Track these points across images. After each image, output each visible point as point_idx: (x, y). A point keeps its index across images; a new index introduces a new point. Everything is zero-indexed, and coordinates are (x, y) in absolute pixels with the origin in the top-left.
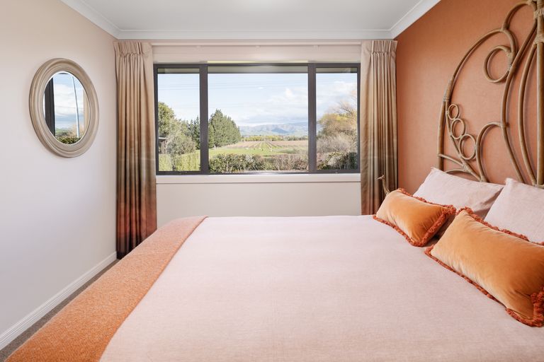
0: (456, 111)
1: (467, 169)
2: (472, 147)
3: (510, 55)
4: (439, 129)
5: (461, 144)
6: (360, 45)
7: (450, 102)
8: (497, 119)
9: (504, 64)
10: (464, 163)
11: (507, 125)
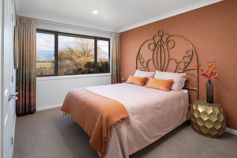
0: (140, 56)
1: (144, 69)
2: (145, 64)
3: (154, 45)
4: (136, 60)
5: (142, 64)
6: (111, 34)
7: (139, 54)
8: (151, 58)
9: (152, 47)
10: (143, 68)
11: (153, 60)
